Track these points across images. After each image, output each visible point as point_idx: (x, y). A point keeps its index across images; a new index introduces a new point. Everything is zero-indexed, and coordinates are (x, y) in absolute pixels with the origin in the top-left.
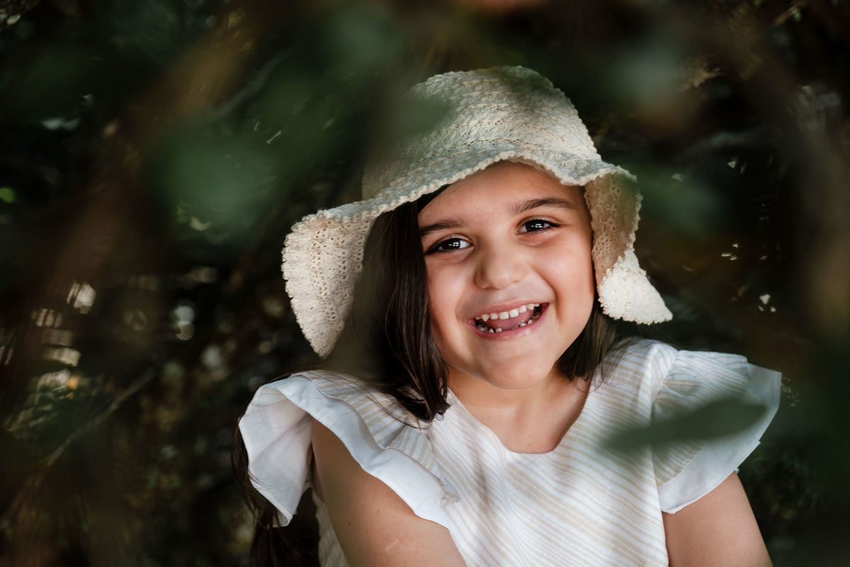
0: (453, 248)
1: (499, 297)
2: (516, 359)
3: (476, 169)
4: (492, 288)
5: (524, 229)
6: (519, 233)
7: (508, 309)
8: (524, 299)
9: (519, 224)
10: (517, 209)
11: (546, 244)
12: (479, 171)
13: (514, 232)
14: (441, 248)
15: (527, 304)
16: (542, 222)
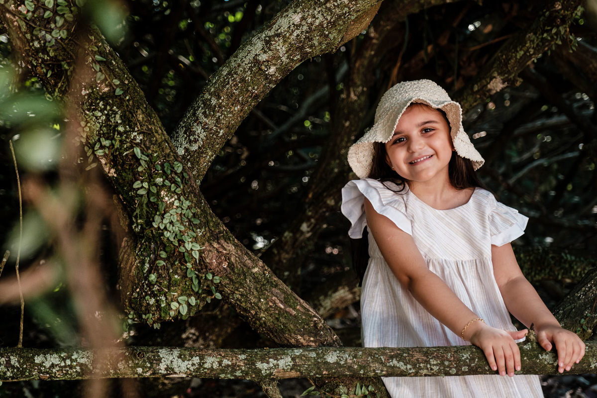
0: (402, 141)
1: (416, 155)
2: (422, 170)
3: (407, 106)
4: (413, 153)
5: (424, 132)
6: (422, 133)
7: (420, 158)
8: (424, 155)
9: (421, 131)
10: (419, 126)
11: (431, 136)
12: (408, 106)
13: (419, 133)
14: (398, 141)
15: (426, 156)
16: (430, 129)
